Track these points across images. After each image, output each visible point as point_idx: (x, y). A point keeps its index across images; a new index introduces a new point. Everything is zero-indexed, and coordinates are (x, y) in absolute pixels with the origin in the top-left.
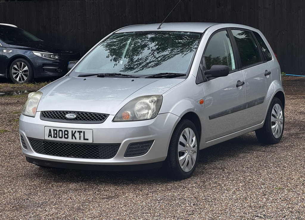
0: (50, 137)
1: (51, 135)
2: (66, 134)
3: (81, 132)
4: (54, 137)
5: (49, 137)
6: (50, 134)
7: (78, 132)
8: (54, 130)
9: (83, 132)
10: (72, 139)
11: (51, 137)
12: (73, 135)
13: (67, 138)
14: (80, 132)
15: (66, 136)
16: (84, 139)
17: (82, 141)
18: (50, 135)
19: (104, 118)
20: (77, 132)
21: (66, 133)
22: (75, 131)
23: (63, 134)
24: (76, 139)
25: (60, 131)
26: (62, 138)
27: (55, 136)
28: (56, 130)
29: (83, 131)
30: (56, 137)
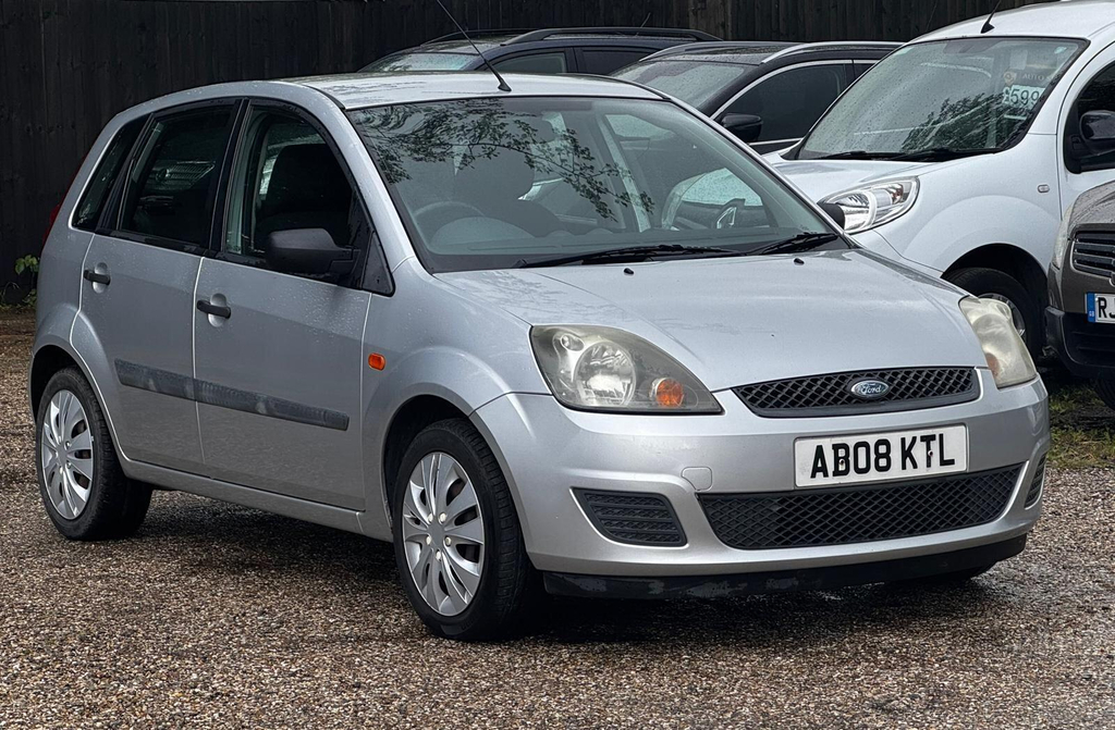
0: (820, 475)
1: (824, 470)
2: (883, 456)
3: (933, 437)
4: (837, 473)
5: (813, 476)
6: (820, 465)
7: (923, 439)
8: (836, 447)
9: (937, 438)
10: (904, 467)
11: (826, 475)
12: (907, 454)
13: (887, 468)
14: (928, 439)
15: (883, 462)
16: (944, 463)
17: (937, 469)
18: (819, 468)
19: (967, 382)
20: (918, 439)
21: (882, 449)
22: (914, 439)
23: (873, 457)
24: (915, 466)
25: (858, 445)
26: (866, 470)
27: (842, 468)
28: (845, 447)
29: (936, 432)
30: (846, 472)
